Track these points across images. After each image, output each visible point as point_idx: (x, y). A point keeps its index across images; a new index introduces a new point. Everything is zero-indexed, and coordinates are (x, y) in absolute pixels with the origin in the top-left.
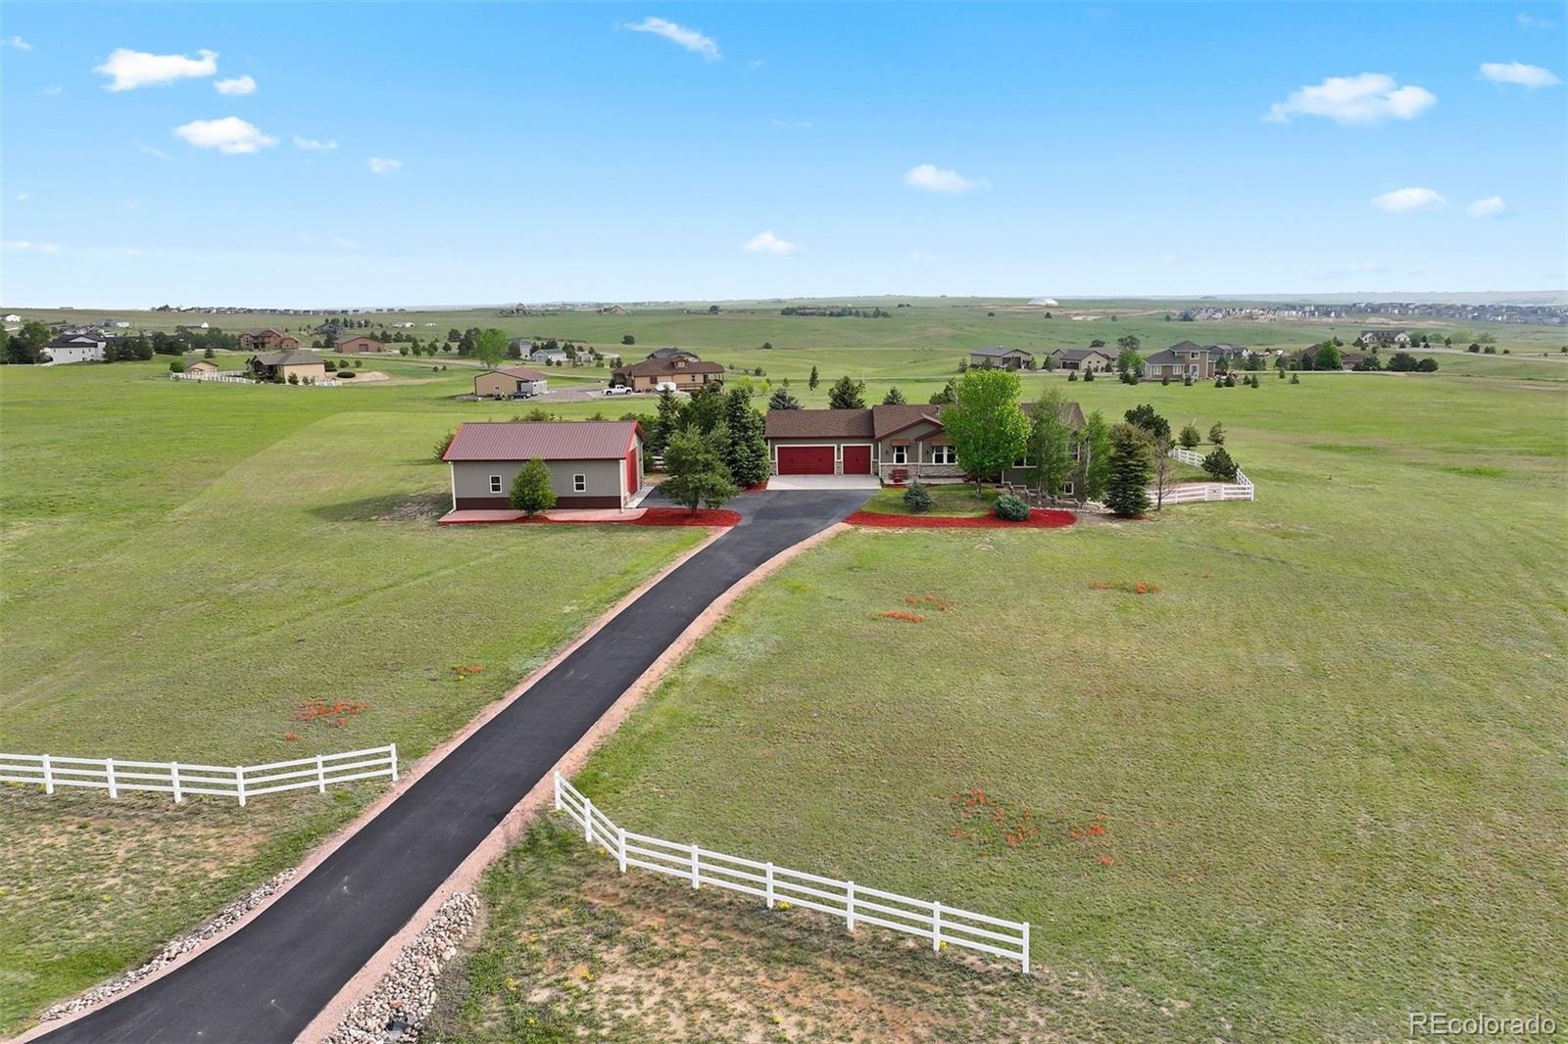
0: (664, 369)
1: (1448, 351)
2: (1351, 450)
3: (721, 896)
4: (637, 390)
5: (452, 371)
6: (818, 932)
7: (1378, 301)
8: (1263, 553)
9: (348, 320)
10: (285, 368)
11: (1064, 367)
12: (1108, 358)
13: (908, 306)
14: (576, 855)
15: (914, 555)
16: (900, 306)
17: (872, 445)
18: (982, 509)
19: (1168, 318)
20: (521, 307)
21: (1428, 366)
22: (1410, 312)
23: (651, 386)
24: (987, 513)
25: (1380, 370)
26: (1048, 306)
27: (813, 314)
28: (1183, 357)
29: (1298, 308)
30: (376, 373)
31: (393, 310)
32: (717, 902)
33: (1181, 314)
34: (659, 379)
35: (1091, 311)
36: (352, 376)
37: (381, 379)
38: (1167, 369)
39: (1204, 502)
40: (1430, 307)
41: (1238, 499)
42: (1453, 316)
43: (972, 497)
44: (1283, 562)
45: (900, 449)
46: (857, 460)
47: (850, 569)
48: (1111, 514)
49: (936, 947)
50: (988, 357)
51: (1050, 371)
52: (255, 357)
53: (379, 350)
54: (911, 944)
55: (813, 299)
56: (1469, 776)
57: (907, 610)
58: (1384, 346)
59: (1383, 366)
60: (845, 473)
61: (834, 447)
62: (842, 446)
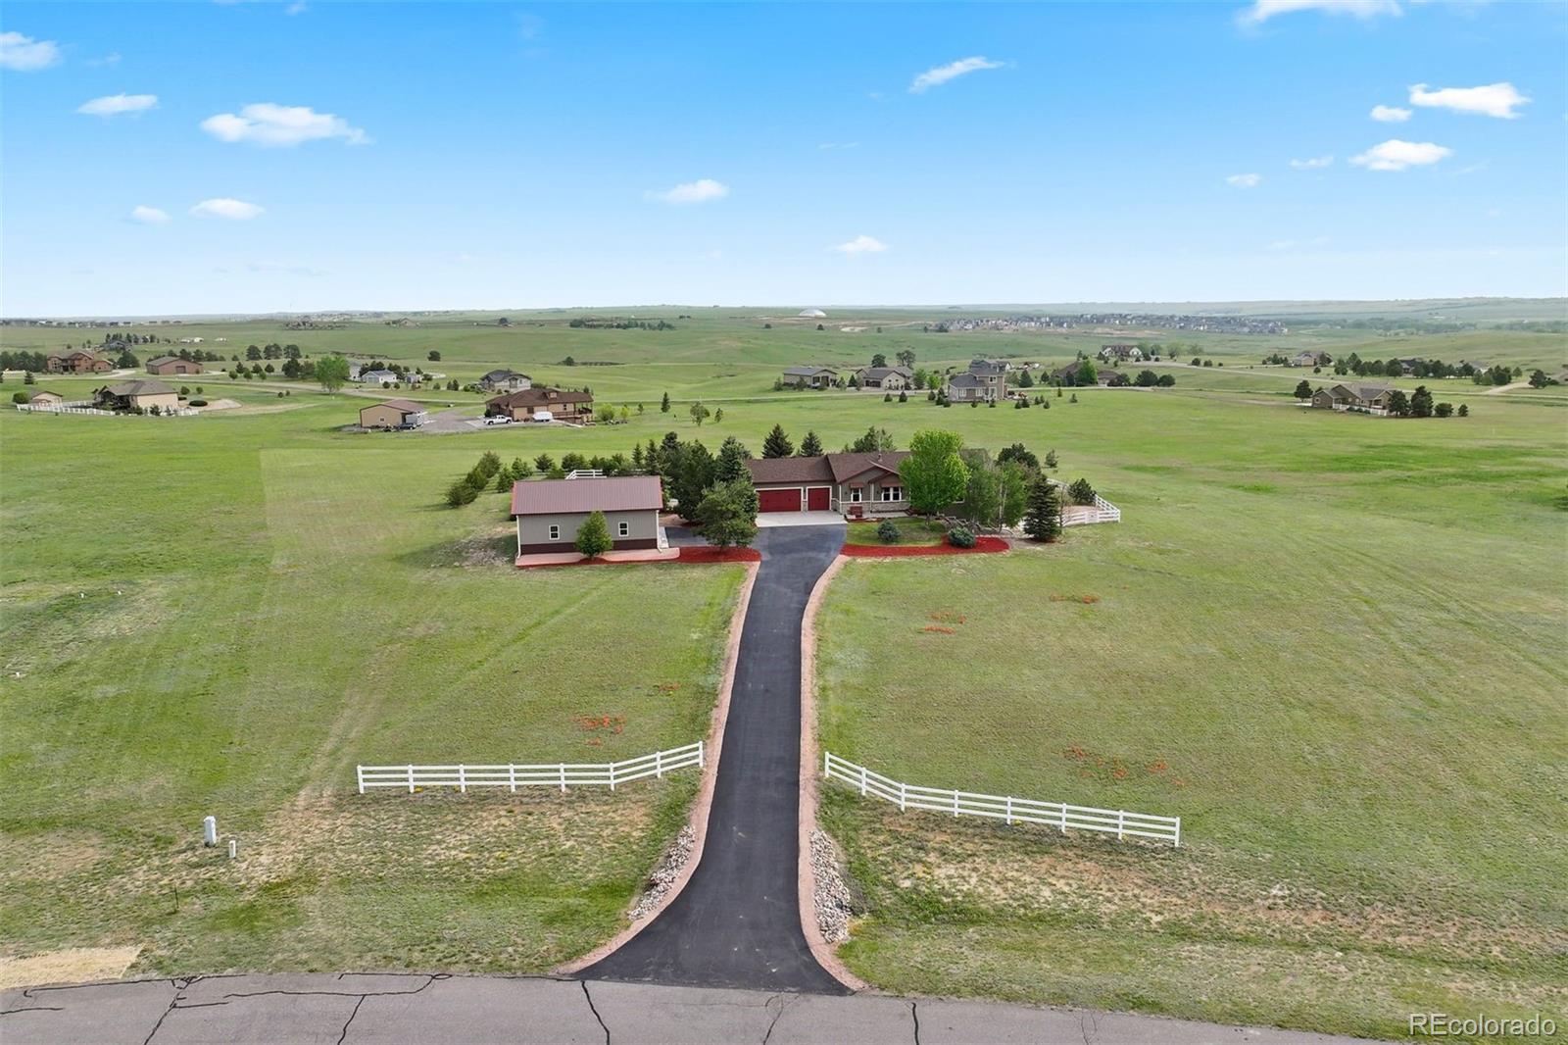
0: (537, 399)
1: (1175, 364)
2: (1155, 470)
3: (975, 820)
4: (516, 419)
5: (295, 396)
6: (1047, 835)
7: (1099, 312)
8: (1153, 567)
9: (131, 335)
10: (139, 398)
11: (867, 385)
12: (904, 376)
13: (688, 317)
14: (863, 804)
15: (911, 580)
16: (681, 317)
18: (936, 538)
19: (926, 330)
20: (306, 320)
21: (1167, 381)
22: (1129, 322)
23: (528, 416)
24: (941, 542)
25: (1130, 385)
26: (818, 318)
27: (600, 326)
28: (983, 381)
29: (1035, 319)
30: (227, 401)
31: (168, 322)
32: (975, 823)
33: (937, 326)
34: (536, 409)
35: (857, 322)
36: (203, 404)
37: (233, 406)
38: (971, 392)
39: (1085, 525)
40: (1145, 318)
41: (1108, 522)
42: (1164, 326)
43: (923, 528)
44: (1170, 574)
45: (856, 490)
47: (874, 593)
48: (1031, 539)
49: (1120, 838)
50: (802, 377)
51: (858, 390)
52: (105, 387)
53: (198, 372)
54: (1103, 837)
55: (592, 308)
56: (1354, 718)
57: (939, 625)
58: (1123, 360)
59: (1132, 382)
60: (810, 509)
61: (800, 490)
62: (807, 488)
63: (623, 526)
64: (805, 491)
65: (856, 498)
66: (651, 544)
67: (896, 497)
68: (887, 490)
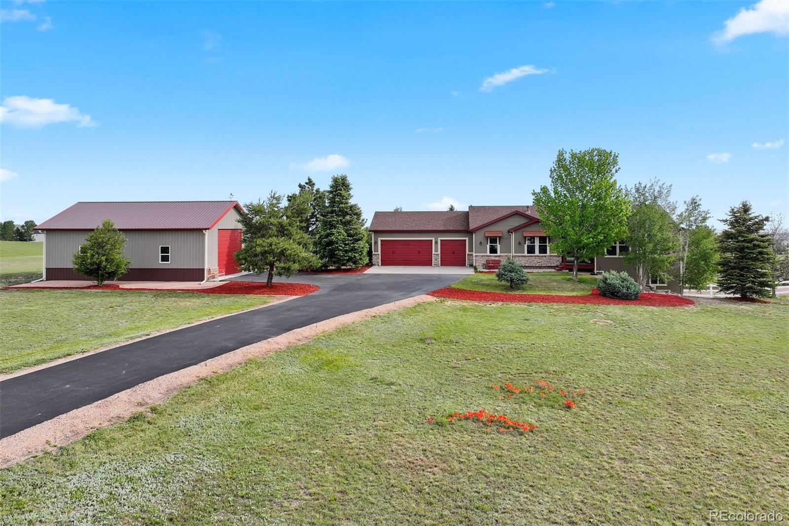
15: (511, 327)
17: (467, 239)
18: (583, 290)
24: (590, 293)
43: (569, 280)
45: (493, 240)
46: (453, 253)
47: (422, 340)
48: (729, 298)
57: (503, 408)
60: (442, 265)
61: (432, 240)
62: (439, 239)
63: (165, 250)
64: (436, 242)
65: (493, 250)
66: (197, 274)
67: (543, 250)
68: (532, 239)
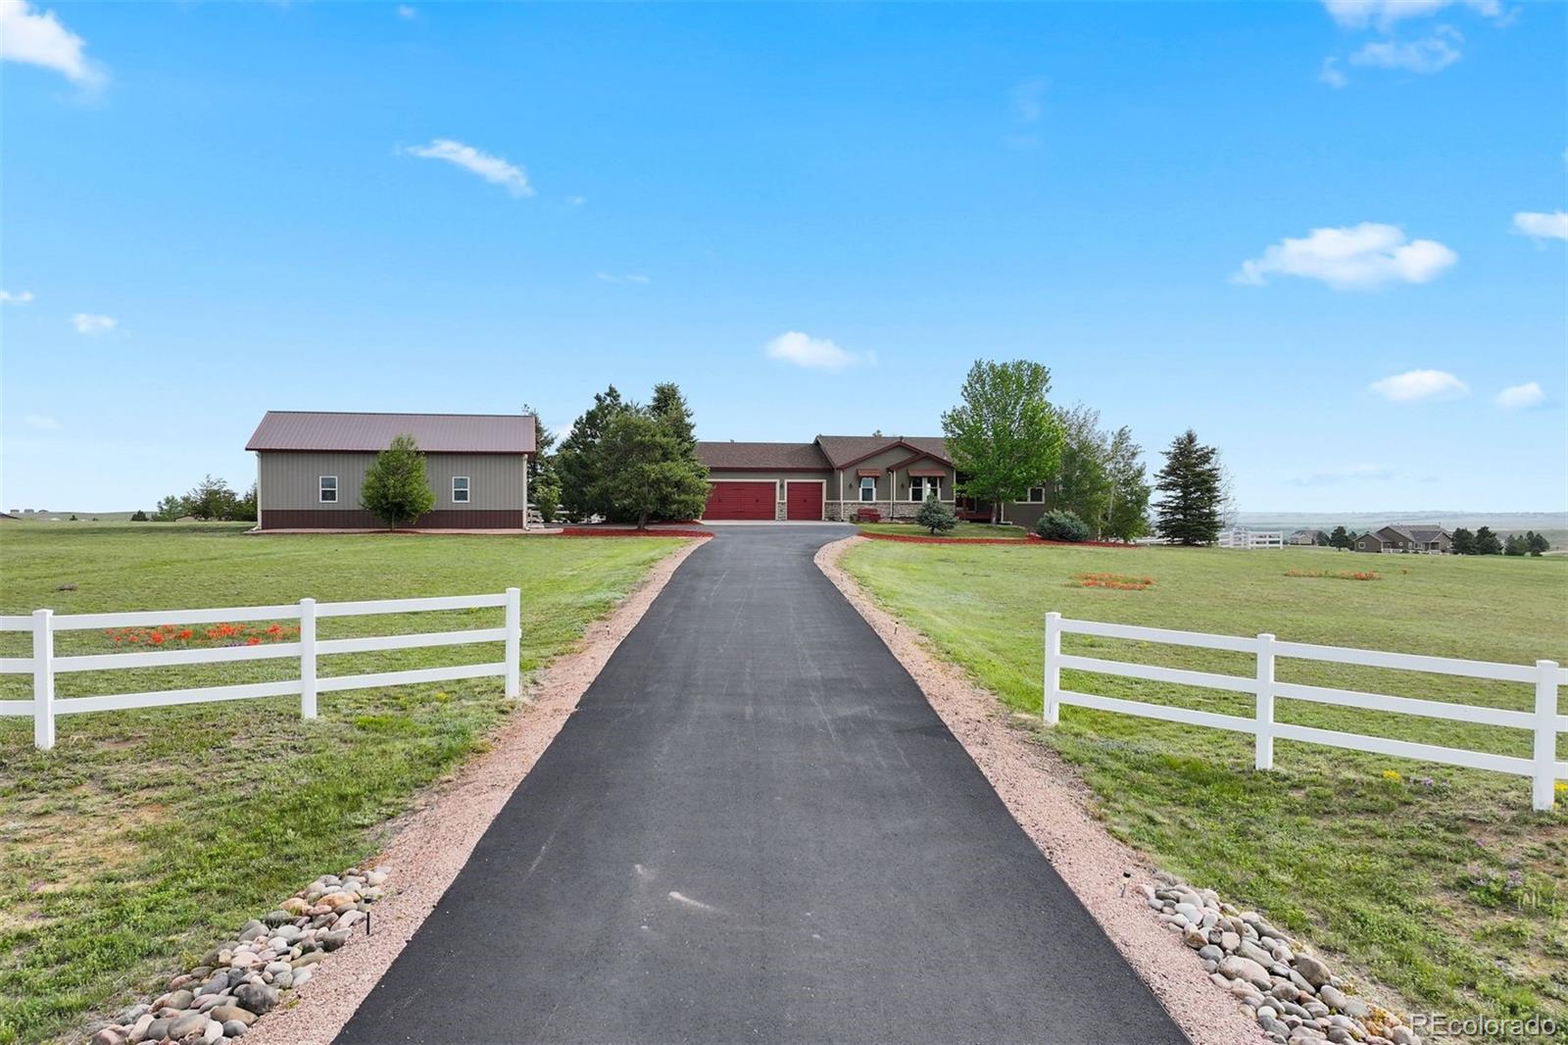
17: (825, 481)
24: (1027, 538)
45: (867, 482)
46: (805, 501)
48: (1174, 542)
60: (789, 517)
61: (775, 483)
62: (786, 481)
63: (461, 483)
64: (782, 486)
65: (867, 494)
66: (513, 520)
68: (919, 481)
